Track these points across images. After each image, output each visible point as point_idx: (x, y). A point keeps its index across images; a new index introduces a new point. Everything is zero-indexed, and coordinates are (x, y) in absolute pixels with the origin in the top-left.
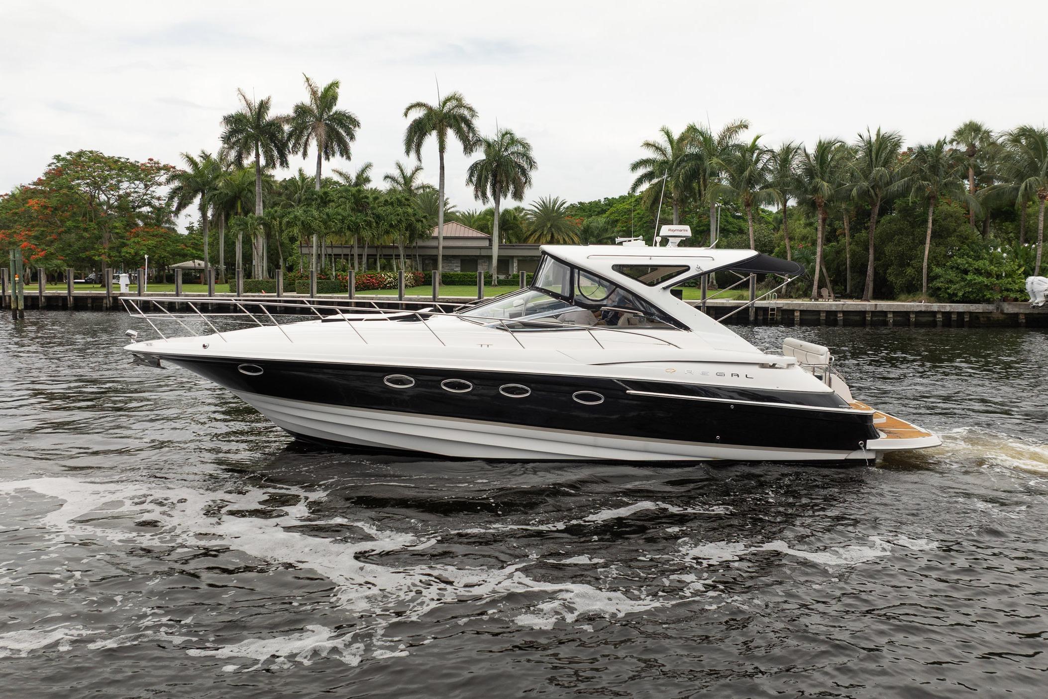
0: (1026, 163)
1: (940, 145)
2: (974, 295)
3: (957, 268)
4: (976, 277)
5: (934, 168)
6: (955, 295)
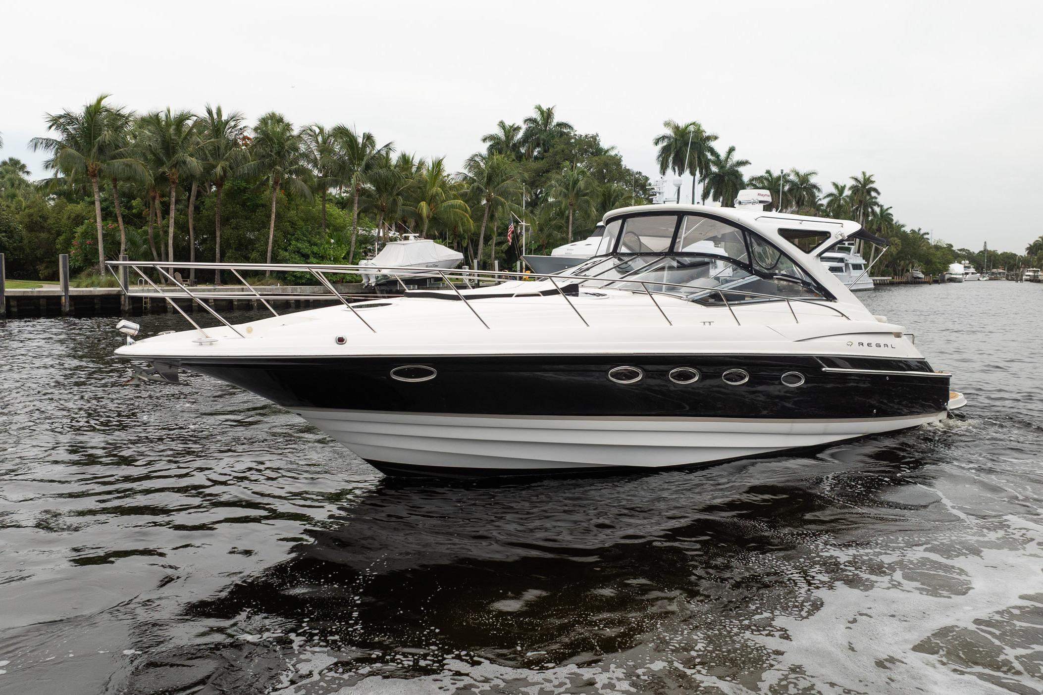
3: (298, 252)
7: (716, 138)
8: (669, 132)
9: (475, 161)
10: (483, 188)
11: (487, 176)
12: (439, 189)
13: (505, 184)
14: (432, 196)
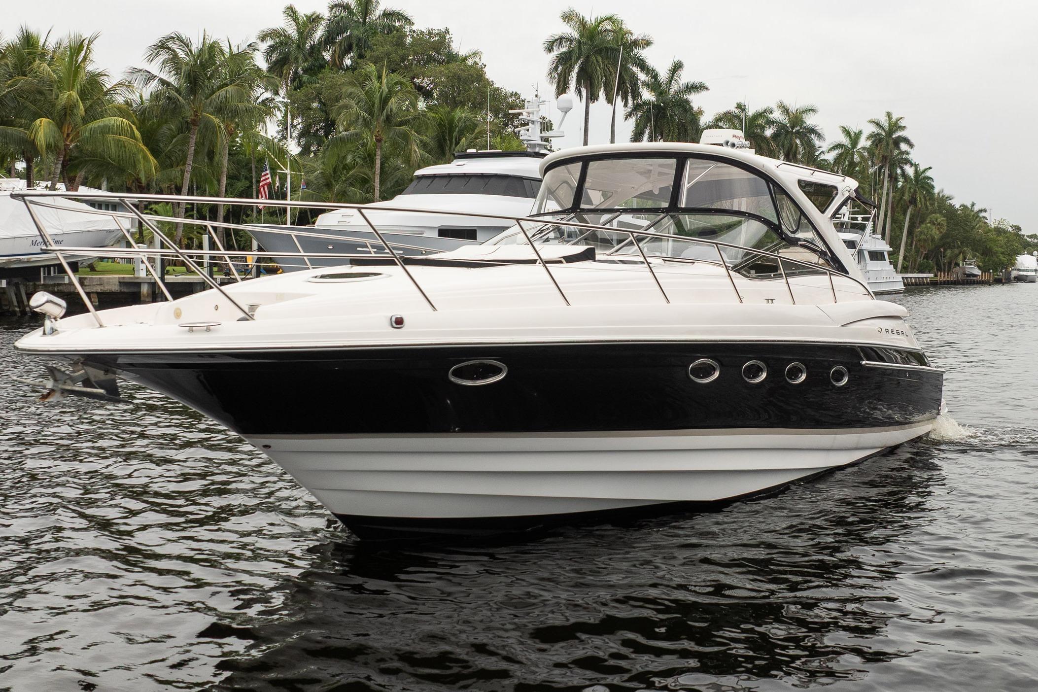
7: (648, 43)
8: (571, 31)
9: (169, 49)
10: (180, 98)
11: (189, 76)
12: (74, 94)
13: (222, 92)
14: (65, 108)
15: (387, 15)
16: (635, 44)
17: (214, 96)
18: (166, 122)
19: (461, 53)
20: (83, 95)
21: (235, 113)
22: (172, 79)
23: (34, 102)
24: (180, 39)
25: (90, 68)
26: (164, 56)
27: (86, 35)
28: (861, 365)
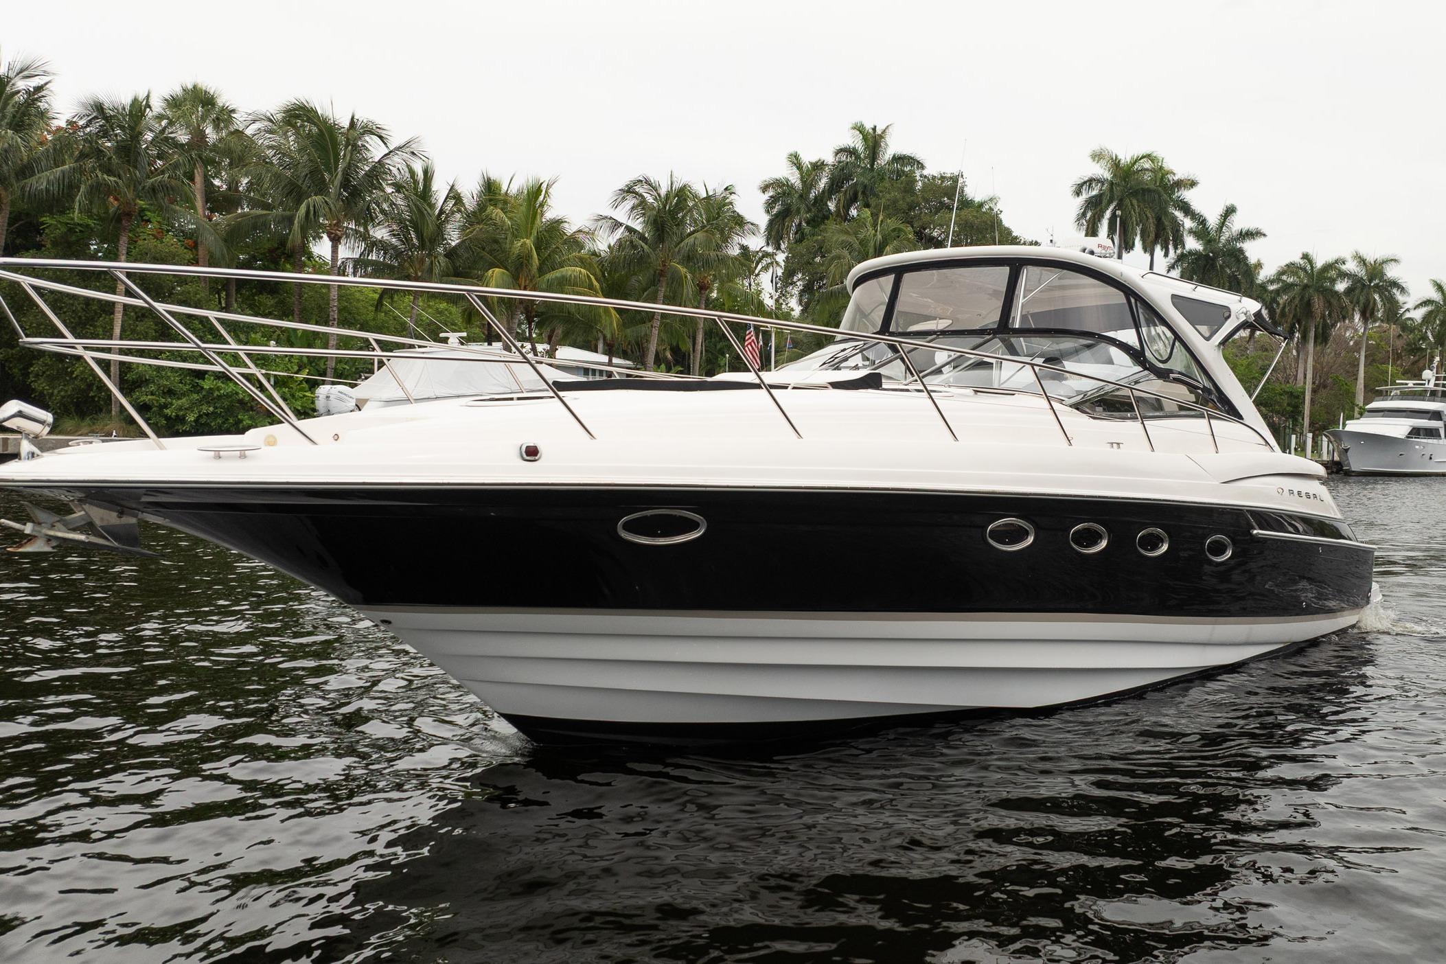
0: (306, 171)
1: (138, 109)
2: (220, 421)
4: (220, 384)
5: (129, 150)
6: (181, 419)
7: (1193, 184)
8: (1101, 171)
9: (637, 193)
10: (646, 247)
11: (655, 221)
12: (529, 242)
13: (690, 240)
14: (519, 257)
15: (898, 159)
16: (1179, 184)
17: (682, 245)
18: (635, 274)
19: (978, 199)
20: (539, 245)
21: (707, 264)
22: (638, 225)
23: (490, 252)
24: (648, 182)
25: (550, 215)
26: (631, 202)
27: (545, 178)
28: (1251, 535)
